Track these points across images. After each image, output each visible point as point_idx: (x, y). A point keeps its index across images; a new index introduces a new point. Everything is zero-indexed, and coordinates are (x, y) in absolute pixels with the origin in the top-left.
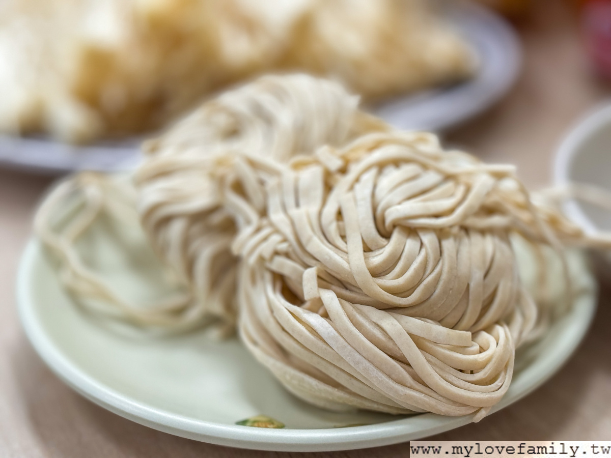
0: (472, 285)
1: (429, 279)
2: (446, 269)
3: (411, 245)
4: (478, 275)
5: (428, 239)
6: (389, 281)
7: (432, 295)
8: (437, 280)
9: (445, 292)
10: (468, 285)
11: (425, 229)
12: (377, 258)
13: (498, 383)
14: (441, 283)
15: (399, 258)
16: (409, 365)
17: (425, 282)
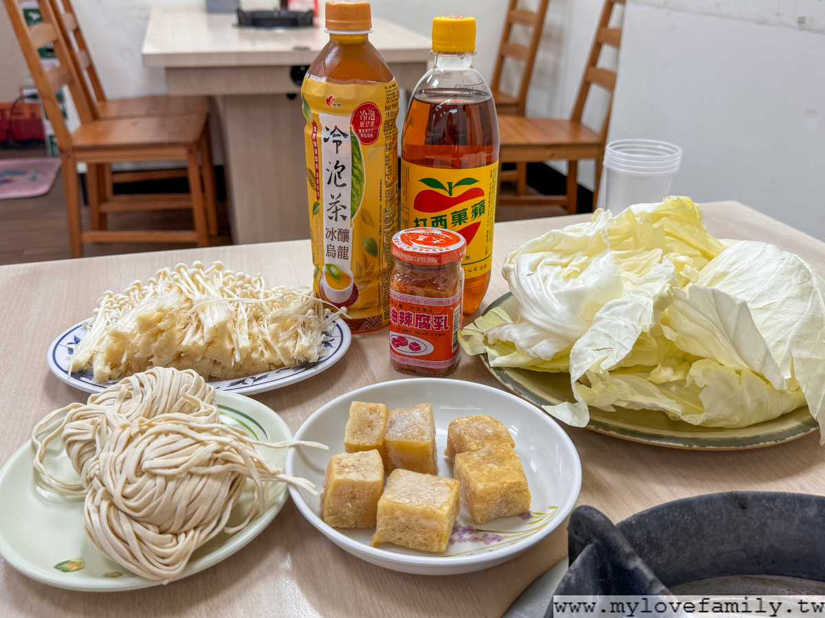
0: (179, 508)
1: (152, 504)
2: (164, 499)
3: (150, 483)
4: (184, 503)
5: (160, 481)
6: (132, 503)
7: (153, 512)
8: (157, 505)
9: (161, 511)
10: (176, 509)
11: (161, 475)
12: (129, 490)
13: (177, 566)
14: (159, 506)
15: (140, 491)
16: (127, 544)
17: (150, 506)
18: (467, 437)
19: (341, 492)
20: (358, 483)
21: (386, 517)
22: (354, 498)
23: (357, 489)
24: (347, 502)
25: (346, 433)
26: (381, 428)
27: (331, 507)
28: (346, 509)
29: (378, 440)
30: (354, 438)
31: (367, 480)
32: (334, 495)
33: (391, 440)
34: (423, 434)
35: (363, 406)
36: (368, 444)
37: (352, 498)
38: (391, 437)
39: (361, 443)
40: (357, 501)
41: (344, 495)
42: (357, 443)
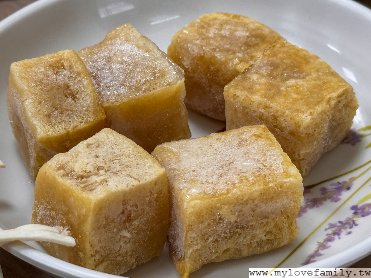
18: (219, 56)
19: (107, 218)
20: (131, 191)
21: (201, 226)
22: (129, 219)
23: (131, 203)
24: (120, 230)
25: (35, 122)
26: (89, 90)
27: (96, 252)
28: (122, 243)
29: (95, 112)
30: (53, 125)
31: (141, 182)
32: (97, 228)
33: (117, 104)
34: (163, 74)
35: (36, 65)
36: (82, 126)
37: (125, 221)
38: (112, 99)
39: (70, 128)
40: (136, 223)
41: (113, 221)
42: (63, 132)
